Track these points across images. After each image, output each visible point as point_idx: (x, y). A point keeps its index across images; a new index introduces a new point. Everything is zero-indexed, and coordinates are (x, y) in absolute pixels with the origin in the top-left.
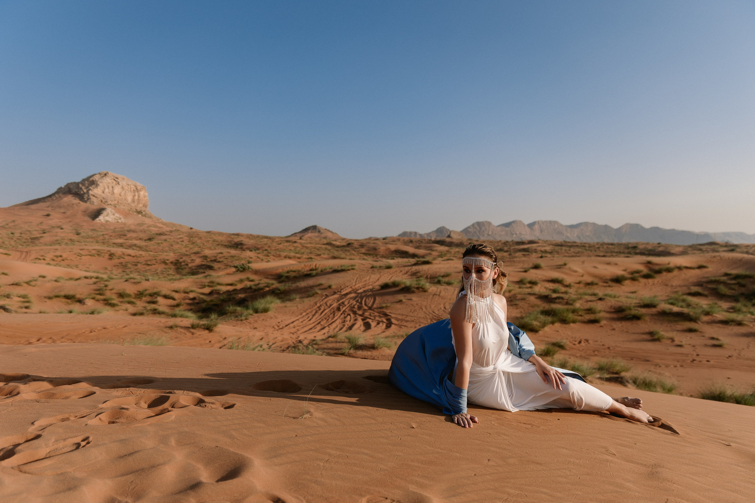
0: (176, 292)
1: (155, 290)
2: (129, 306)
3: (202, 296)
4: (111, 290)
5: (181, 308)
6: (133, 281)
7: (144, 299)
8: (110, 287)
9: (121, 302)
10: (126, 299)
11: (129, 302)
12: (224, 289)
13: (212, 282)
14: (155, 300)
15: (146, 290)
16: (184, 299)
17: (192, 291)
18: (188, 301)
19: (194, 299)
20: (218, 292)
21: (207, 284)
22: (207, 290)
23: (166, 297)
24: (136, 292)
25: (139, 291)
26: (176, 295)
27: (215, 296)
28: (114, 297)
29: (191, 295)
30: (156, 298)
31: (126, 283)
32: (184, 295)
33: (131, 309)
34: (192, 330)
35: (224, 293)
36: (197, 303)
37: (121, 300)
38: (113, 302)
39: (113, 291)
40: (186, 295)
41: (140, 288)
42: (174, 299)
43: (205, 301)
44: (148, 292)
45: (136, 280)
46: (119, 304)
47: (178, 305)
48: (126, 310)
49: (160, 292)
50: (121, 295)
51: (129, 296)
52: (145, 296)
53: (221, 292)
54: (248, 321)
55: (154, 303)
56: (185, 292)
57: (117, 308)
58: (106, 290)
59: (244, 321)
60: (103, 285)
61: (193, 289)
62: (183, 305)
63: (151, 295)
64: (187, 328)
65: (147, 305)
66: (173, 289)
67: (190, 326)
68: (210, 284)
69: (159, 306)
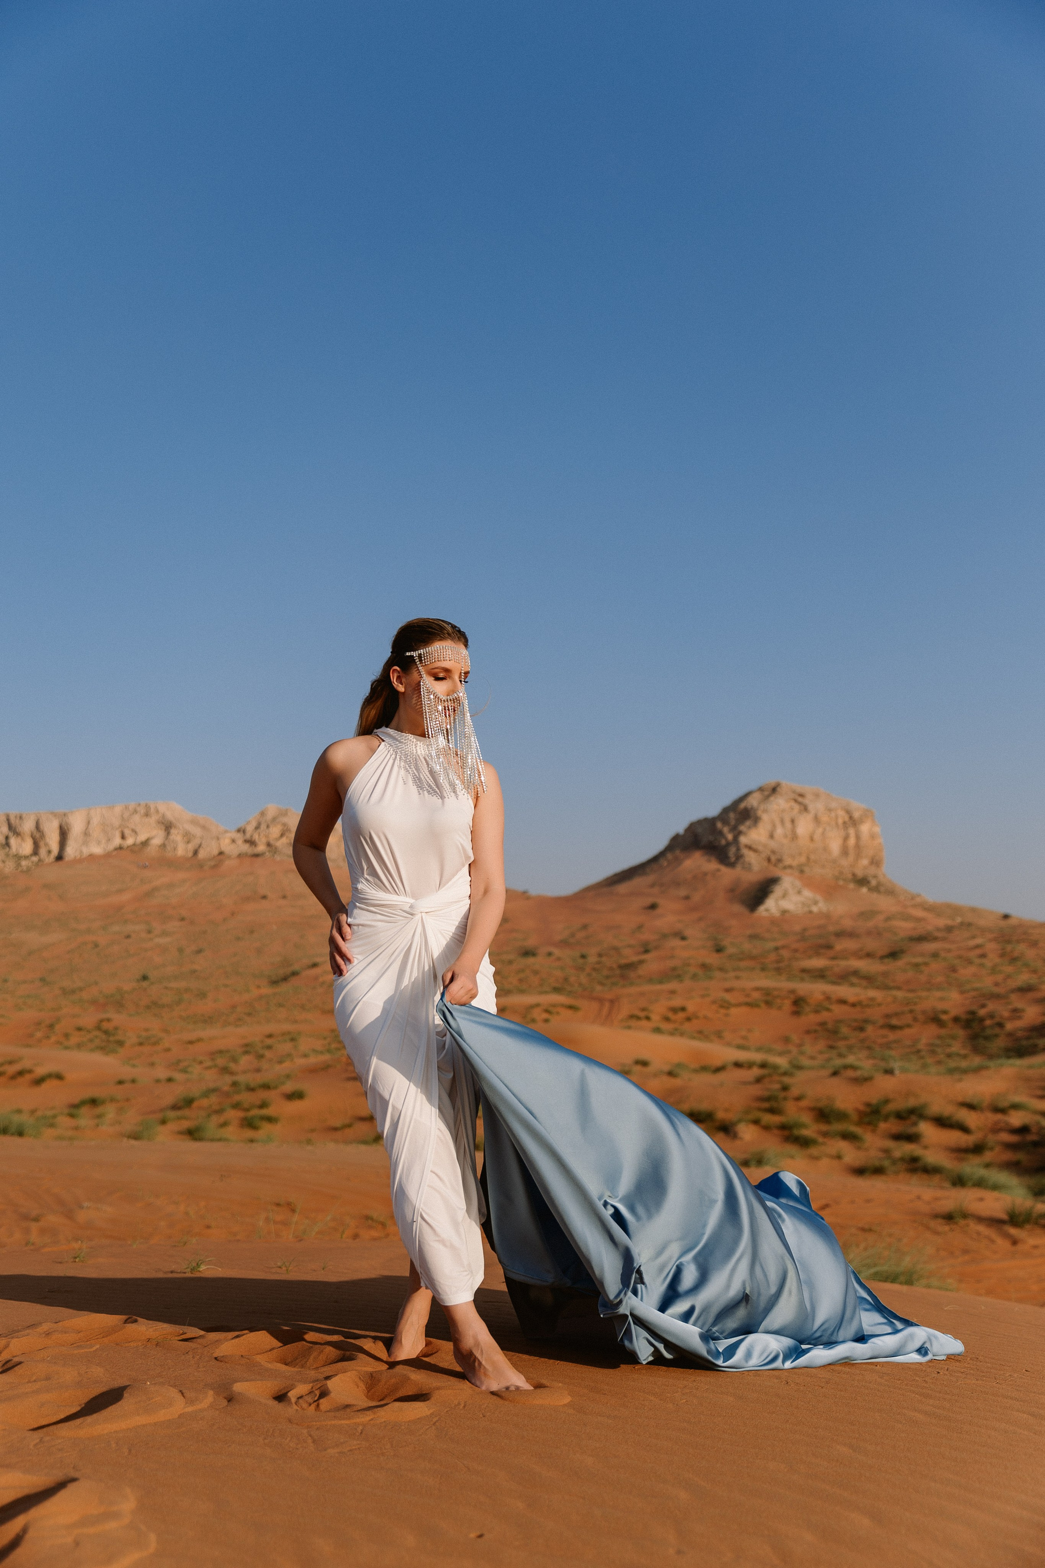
0: (971, 1106)
1: (912, 1103)
2: (843, 1146)
4: (798, 1099)
5: (988, 1156)
6: (850, 1073)
7: (883, 1126)
8: (795, 1091)
9: (825, 1134)
10: (837, 1127)
11: (847, 1136)
14: (912, 1130)
15: (887, 1101)
16: (996, 1129)
17: (1016, 1107)
18: (1006, 1137)
19: (1023, 1130)
23: (942, 1122)
24: (862, 1108)
25: (868, 1105)
26: (971, 1119)
28: (806, 1118)
29: (1016, 1119)
30: (915, 1124)
31: (835, 1080)
32: (994, 1117)
33: (851, 1155)
34: (1013, 1231)
36: (1037, 1144)
37: (824, 1127)
38: (805, 1133)
39: (804, 1103)
40: (999, 1116)
41: (872, 1094)
42: (965, 1129)
44: (891, 1107)
45: (858, 1073)
46: (821, 1140)
47: (978, 1149)
48: (839, 1157)
49: (924, 1106)
50: (824, 1115)
51: (842, 1116)
52: (886, 1118)
55: (912, 1138)
56: (998, 1110)
57: (814, 1151)
58: (785, 1099)
60: (777, 1086)
61: (1017, 1099)
62: (992, 1149)
63: (900, 1116)
64: (994, 1222)
65: (890, 1144)
66: (960, 1099)
67: (1004, 1217)
69: (926, 1147)
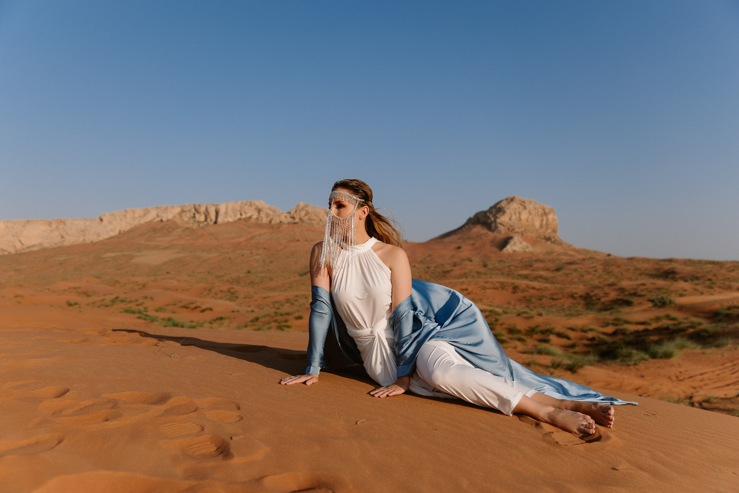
0: (572, 329)
1: (548, 327)
2: (518, 344)
3: (603, 337)
4: (502, 324)
5: (577, 349)
6: (525, 315)
7: (535, 336)
8: (500, 322)
9: (511, 339)
10: (516, 336)
11: (520, 340)
12: (632, 328)
13: (618, 320)
14: (547, 338)
15: (538, 326)
16: (581, 339)
17: (591, 330)
18: (585, 342)
19: (593, 339)
20: (623, 332)
21: (611, 322)
22: (610, 329)
23: (560, 335)
24: (527, 329)
25: (530, 328)
26: (571, 334)
27: (620, 337)
28: (504, 332)
29: (590, 335)
30: (548, 336)
31: (518, 318)
32: (580, 334)
33: (520, 346)
35: (632, 333)
36: (597, 345)
37: (511, 336)
38: (503, 338)
39: (504, 326)
40: (584, 334)
41: (532, 323)
42: (568, 338)
43: (605, 343)
44: (540, 329)
45: (528, 315)
46: (509, 341)
47: (573, 346)
48: (515, 348)
49: (553, 329)
50: (511, 331)
51: (519, 332)
52: (537, 333)
53: (628, 332)
54: (637, 367)
55: (546, 341)
56: (583, 331)
57: (505, 345)
58: (496, 324)
59: (632, 367)
60: (494, 319)
61: (592, 327)
62: (578, 346)
63: (543, 332)
65: (537, 343)
66: (568, 326)
68: (614, 322)
69: (552, 345)
